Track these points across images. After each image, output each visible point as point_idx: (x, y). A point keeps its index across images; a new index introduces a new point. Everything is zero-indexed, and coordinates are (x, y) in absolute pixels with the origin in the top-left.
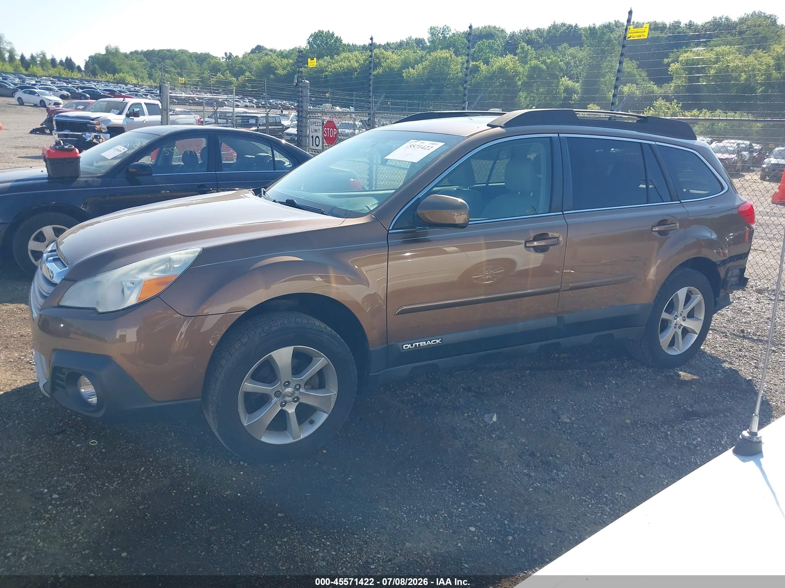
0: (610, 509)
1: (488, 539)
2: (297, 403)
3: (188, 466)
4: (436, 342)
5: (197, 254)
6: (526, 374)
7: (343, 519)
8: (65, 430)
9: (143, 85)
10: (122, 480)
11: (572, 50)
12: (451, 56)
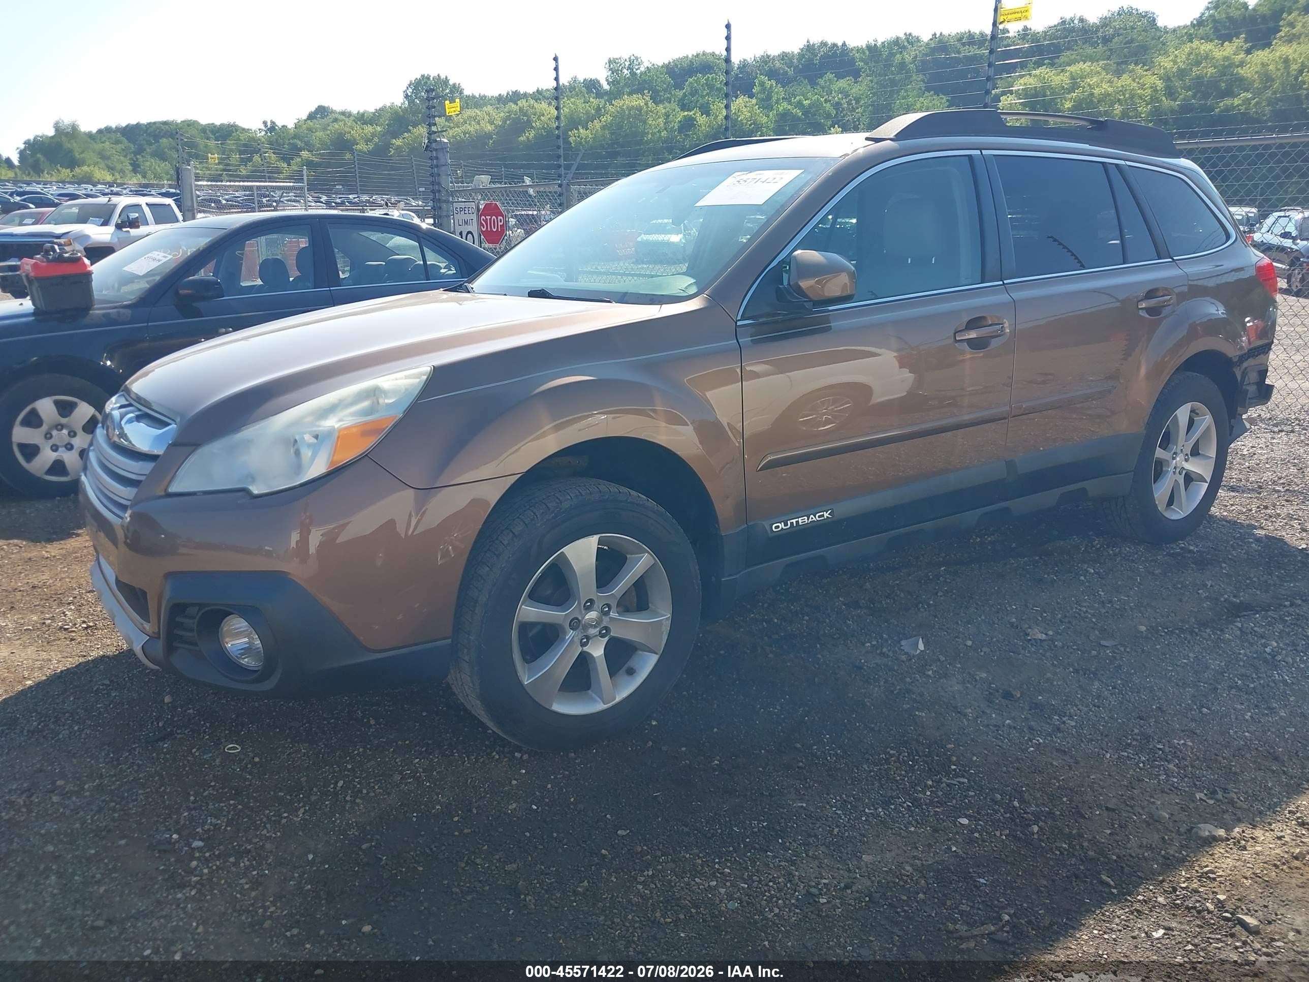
0: (1177, 765)
1: (998, 834)
2: (606, 639)
3: (421, 770)
4: (823, 516)
5: (425, 377)
6: (942, 573)
7: (735, 829)
8: (171, 733)
9: (124, 184)
10: (311, 805)
11: (842, 83)
12: (646, 104)
